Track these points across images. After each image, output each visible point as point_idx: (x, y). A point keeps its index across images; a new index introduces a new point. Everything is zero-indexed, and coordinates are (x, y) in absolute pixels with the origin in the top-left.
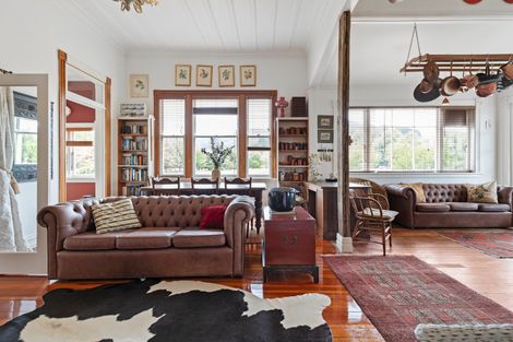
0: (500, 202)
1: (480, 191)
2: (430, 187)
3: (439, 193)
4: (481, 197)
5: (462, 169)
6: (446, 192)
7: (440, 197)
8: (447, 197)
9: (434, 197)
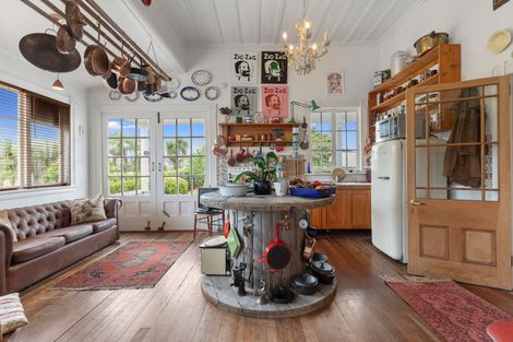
0: (108, 217)
1: (88, 208)
2: (19, 215)
3: (35, 220)
4: (89, 215)
5: (54, 182)
6: (44, 217)
7: (37, 226)
8: (46, 223)
9: (27, 229)
